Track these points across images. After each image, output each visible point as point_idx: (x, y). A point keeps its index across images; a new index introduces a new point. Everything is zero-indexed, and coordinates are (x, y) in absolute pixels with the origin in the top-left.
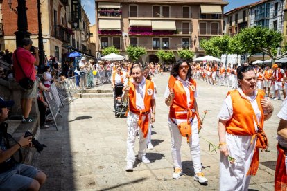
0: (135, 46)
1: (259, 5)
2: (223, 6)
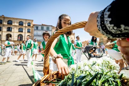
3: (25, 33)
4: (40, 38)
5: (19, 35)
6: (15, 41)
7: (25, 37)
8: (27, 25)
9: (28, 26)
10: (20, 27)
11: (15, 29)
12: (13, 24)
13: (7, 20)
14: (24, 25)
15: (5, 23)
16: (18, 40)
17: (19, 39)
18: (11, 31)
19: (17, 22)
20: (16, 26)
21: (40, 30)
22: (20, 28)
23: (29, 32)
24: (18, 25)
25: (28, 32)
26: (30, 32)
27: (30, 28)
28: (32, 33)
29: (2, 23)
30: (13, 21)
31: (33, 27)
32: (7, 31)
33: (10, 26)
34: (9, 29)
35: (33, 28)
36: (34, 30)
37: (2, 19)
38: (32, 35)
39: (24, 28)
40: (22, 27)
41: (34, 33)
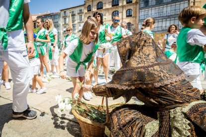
3: (122, 19)
8: (125, 3)
9: (127, 3)
10: (114, 10)
11: (107, 14)
12: (104, 8)
13: (95, 3)
14: (120, 4)
15: (94, 9)
19: (109, 2)
20: (108, 9)
21: (153, 6)
22: (114, 12)
23: (129, 16)
24: (111, 6)
25: (127, 16)
26: (131, 16)
27: (131, 7)
28: (136, 18)
29: (90, 10)
30: (103, 2)
31: (136, 3)
35: (138, 5)
36: (140, 9)
37: (90, 4)
38: (136, 21)
39: (120, 10)
40: (116, 10)
41: (139, 16)
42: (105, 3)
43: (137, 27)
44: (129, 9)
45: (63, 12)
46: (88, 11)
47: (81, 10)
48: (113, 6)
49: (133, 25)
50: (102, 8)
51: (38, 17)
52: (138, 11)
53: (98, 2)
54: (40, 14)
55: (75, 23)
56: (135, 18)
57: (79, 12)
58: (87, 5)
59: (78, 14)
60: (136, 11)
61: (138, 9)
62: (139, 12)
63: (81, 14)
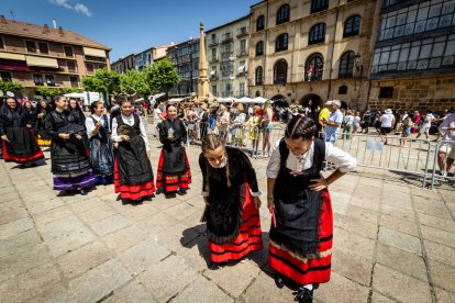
0: (6, 81)
1: (139, 55)
2: (107, 51)
3: (333, 42)
4: (415, 51)
5: (308, 61)
6: (296, 84)
7: (331, 61)
10: (315, 21)
11: (298, 35)
12: (292, 19)
13: (274, 9)
14: (331, 5)
15: (271, 23)
16: (306, 78)
17: (310, 74)
18: (287, 48)
19: (305, 3)
20: (300, 21)
22: (313, 28)
23: (351, 33)
24: (307, 14)
25: (345, 35)
26: (356, 33)
27: (360, 10)
28: (368, 38)
29: (262, 28)
30: (291, 5)
32: (277, 50)
33: (283, 31)
34: (282, 44)
37: (263, 11)
38: (367, 46)
39: (329, 20)
40: (321, 20)
41: (379, 32)
42: (296, 7)
43: (369, 62)
44: (353, 17)
45: (210, 36)
46: (258, 29)
47: (243, 29)
48: (313, 11)
49: (358, 56)
50: (288, 20)
51: (170, 50)
52: (376, 17)
53: (279, 4)
54: (173, 44)
55: (231, 58)
56: (365, 39)
57: (239, 32)
58: (257, 14)
59: (238, 37)
60: (371, 19)
61: (377, 11)
62: (381, 20)
63: (243, 39)
